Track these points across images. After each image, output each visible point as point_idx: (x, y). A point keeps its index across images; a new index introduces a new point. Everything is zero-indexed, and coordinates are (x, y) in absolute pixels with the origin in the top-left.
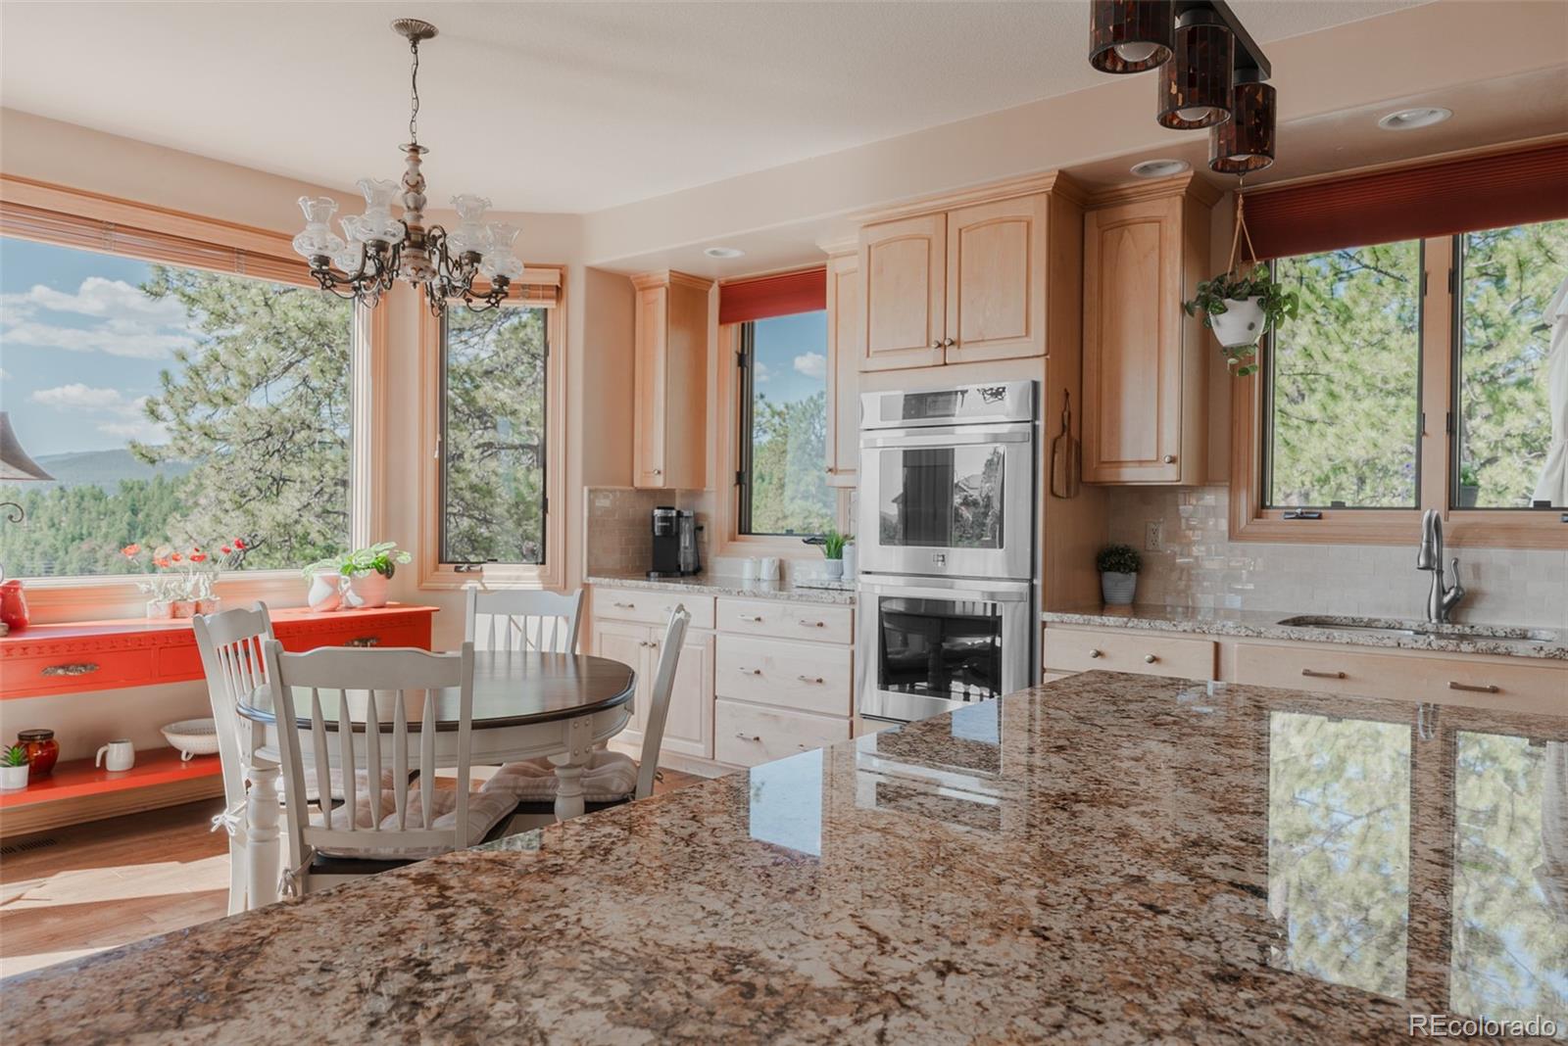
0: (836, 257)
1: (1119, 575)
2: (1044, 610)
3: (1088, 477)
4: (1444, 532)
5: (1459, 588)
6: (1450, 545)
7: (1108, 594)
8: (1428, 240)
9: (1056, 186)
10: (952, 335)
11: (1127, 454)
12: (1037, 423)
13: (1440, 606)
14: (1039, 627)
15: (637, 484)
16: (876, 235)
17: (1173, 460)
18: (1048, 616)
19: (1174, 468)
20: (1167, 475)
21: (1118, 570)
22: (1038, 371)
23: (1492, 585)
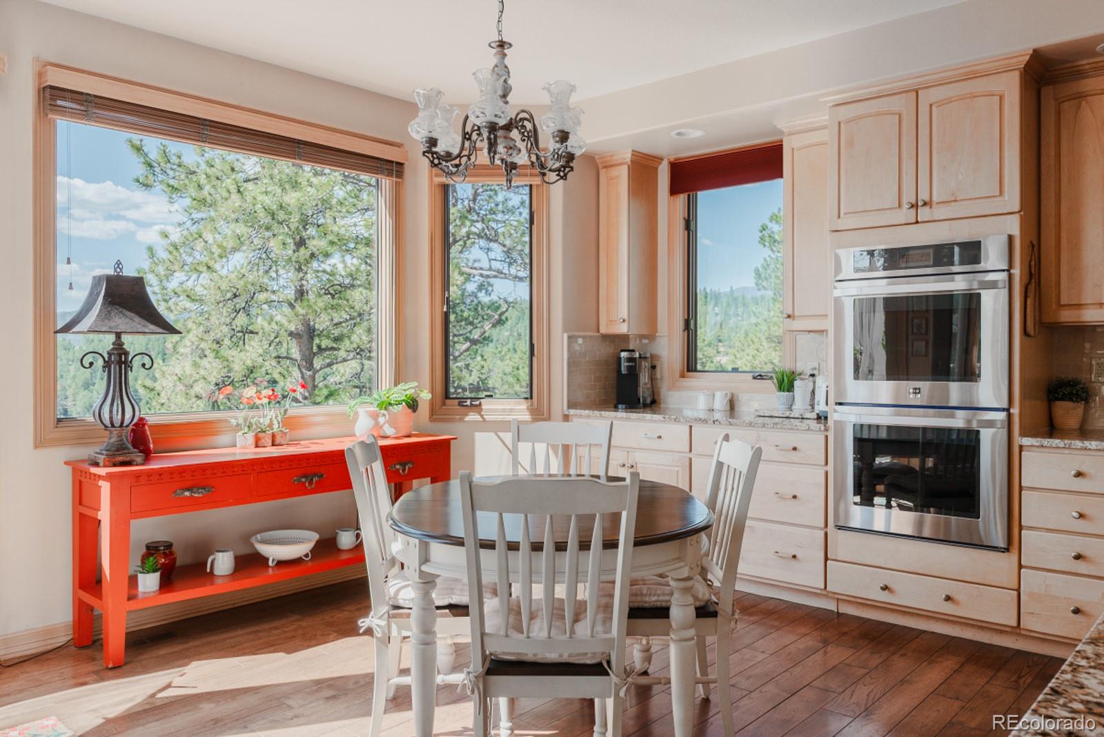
0: (790, 134)
2: (1021, 436)
9: (1028, 64)
10: (924, 196)
12: (1012, 271)
14: (1017, 452)
15: (603, 330)
16: (846, 113)
18: (1026, 441)
21: (1069, 400)
22: (1013, 226)
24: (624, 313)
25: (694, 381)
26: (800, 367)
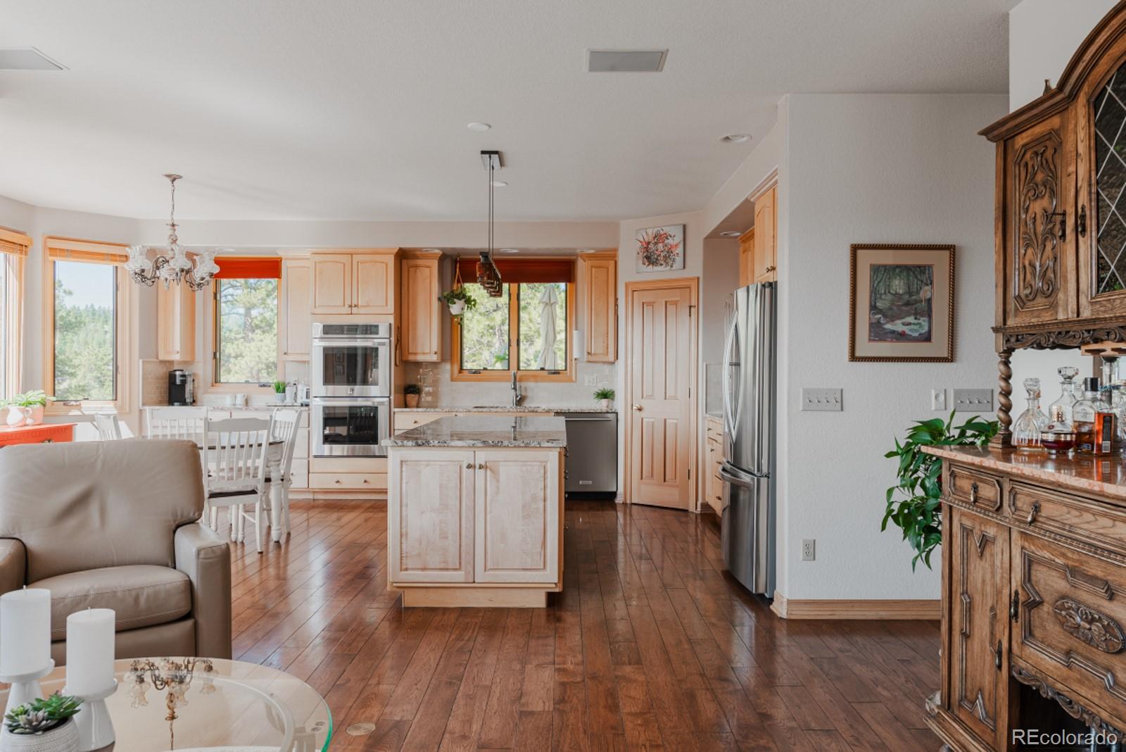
0: (286, 259)
1: (413, 395)
2: (395, 407)
3: (406, 359)
4: (517, 377)
6: (518, 382)
7: (408, 403)
8: (511, 284)
9: (397, 253)
10: (355, 302)
11: (419, 350)
12: (391, 339)
13: (516, 402)
14: (392, 414)
15: (162, 357)
16: (318, 258)
17: (436, 353)
18: (397, 410)
19: (436, 356)
20: (434, 358)
21: (413, 393)
22: (391, 320)
23: (529, 394)
24: (177, 347)
25: (218, 388)
26: (287, 381)
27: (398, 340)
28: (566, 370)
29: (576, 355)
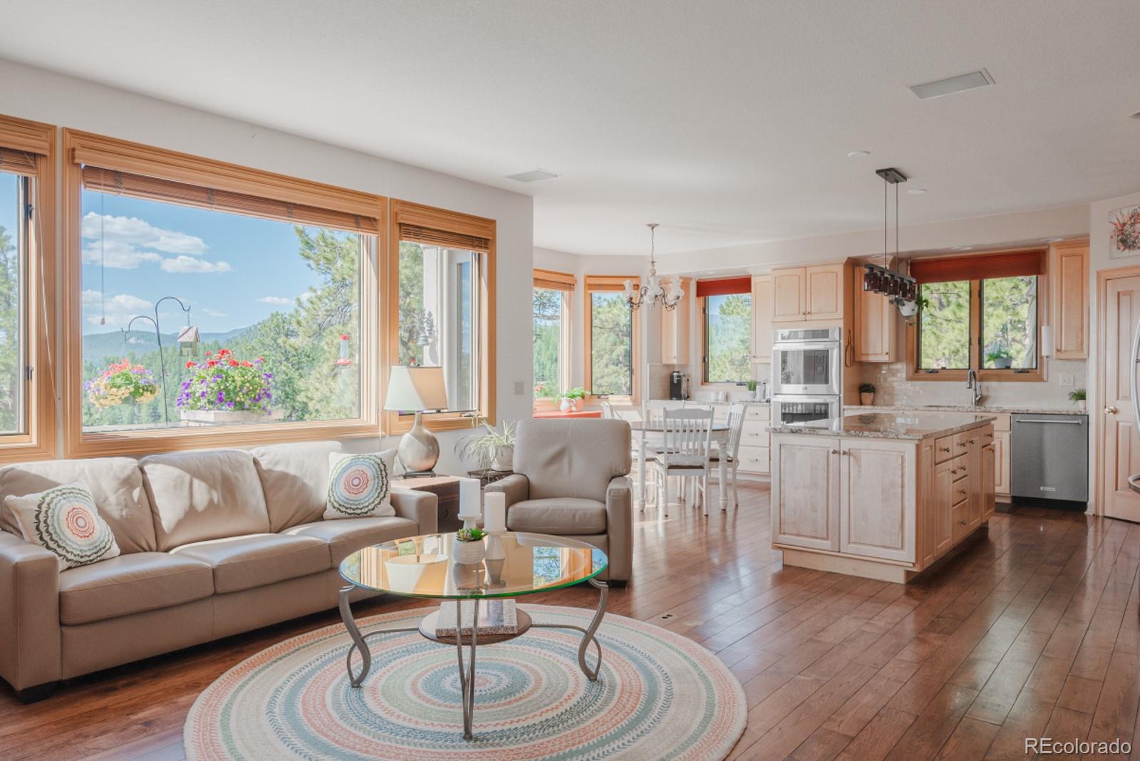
1: (869, 394)
3: (857, 359)
4: (977, 377)
5: (981, 395)
6: (979, 381)
7: (863, 400)
8: (972, 282)
9: (846, 262)
10: (808, 310)
11: (871, 352)
12: (840, 342)
13: (976, 401)
14: (842, 411)
15: (664, 362)
16: (777, 273)
17: (887, 354)
18: (846, 407)
19: (887, 356)
20: (885, 359)
21: (867, 392)
22: (841, 324)
23: (992, 394)
24: (675, 353)
25: (706, 387)
26: (758, 380)
27: (849, 343)
28: (1037, 368)
29: (1044, 353)
